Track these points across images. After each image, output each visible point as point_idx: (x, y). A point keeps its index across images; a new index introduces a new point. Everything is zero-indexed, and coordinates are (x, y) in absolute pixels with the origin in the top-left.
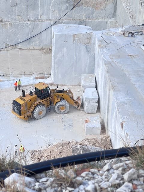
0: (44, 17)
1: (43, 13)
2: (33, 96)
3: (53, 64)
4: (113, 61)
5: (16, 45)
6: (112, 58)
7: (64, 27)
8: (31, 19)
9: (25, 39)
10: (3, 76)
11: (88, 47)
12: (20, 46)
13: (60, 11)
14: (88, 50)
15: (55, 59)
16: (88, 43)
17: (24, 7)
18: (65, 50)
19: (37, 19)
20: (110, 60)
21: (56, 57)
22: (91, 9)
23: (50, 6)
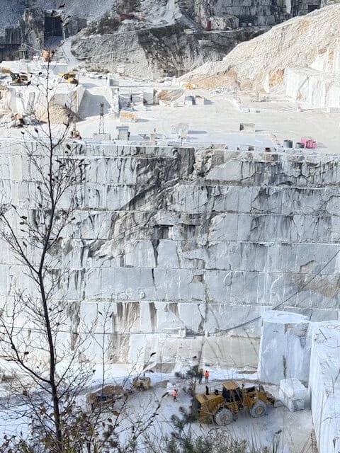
0: (263, 301)
1: (262, 296)
2: (219, 396)
3: (260, 357)
4: (330, 361)
5: (227, 331)
6: (330, 357)
7: (276, 314)
8: (247, 301)
9: (238, 324)
10: (209, 366)
11: (303, 341)
12: (231, 332)
13: (281, 294)
14: (303, 345)
15: (263, 351)
16: (303, 335)
17: (239, 286)
18: (275, 341)
19: (254, 303)
20: (327, 359)
21: (264, 350)
22: (318, 295)
23: (270, 288)
